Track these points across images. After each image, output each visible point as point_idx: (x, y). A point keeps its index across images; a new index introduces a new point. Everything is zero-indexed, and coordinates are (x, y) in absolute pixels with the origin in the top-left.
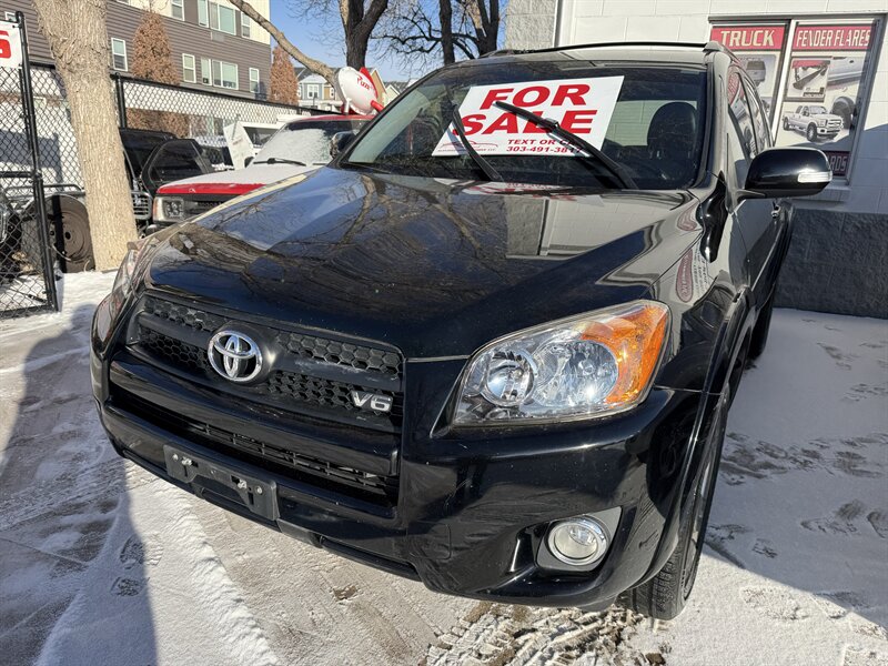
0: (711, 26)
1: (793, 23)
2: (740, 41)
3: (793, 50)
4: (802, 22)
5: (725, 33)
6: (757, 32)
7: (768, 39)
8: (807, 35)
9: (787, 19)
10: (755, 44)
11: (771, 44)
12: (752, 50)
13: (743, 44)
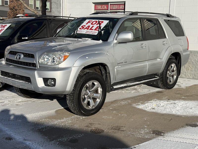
0: (94, 4)
1: (109, 4)
2: (100, 8)
3: (110, 10)
4: (111, 3)
5: (97, 6)
6: (103, 6)
7: (105, 7)
8: (112, 6)
9: (108, 3)
10: (103, 8)
11: (106, 8)
12: (103, 10)
13: (101, 8)
